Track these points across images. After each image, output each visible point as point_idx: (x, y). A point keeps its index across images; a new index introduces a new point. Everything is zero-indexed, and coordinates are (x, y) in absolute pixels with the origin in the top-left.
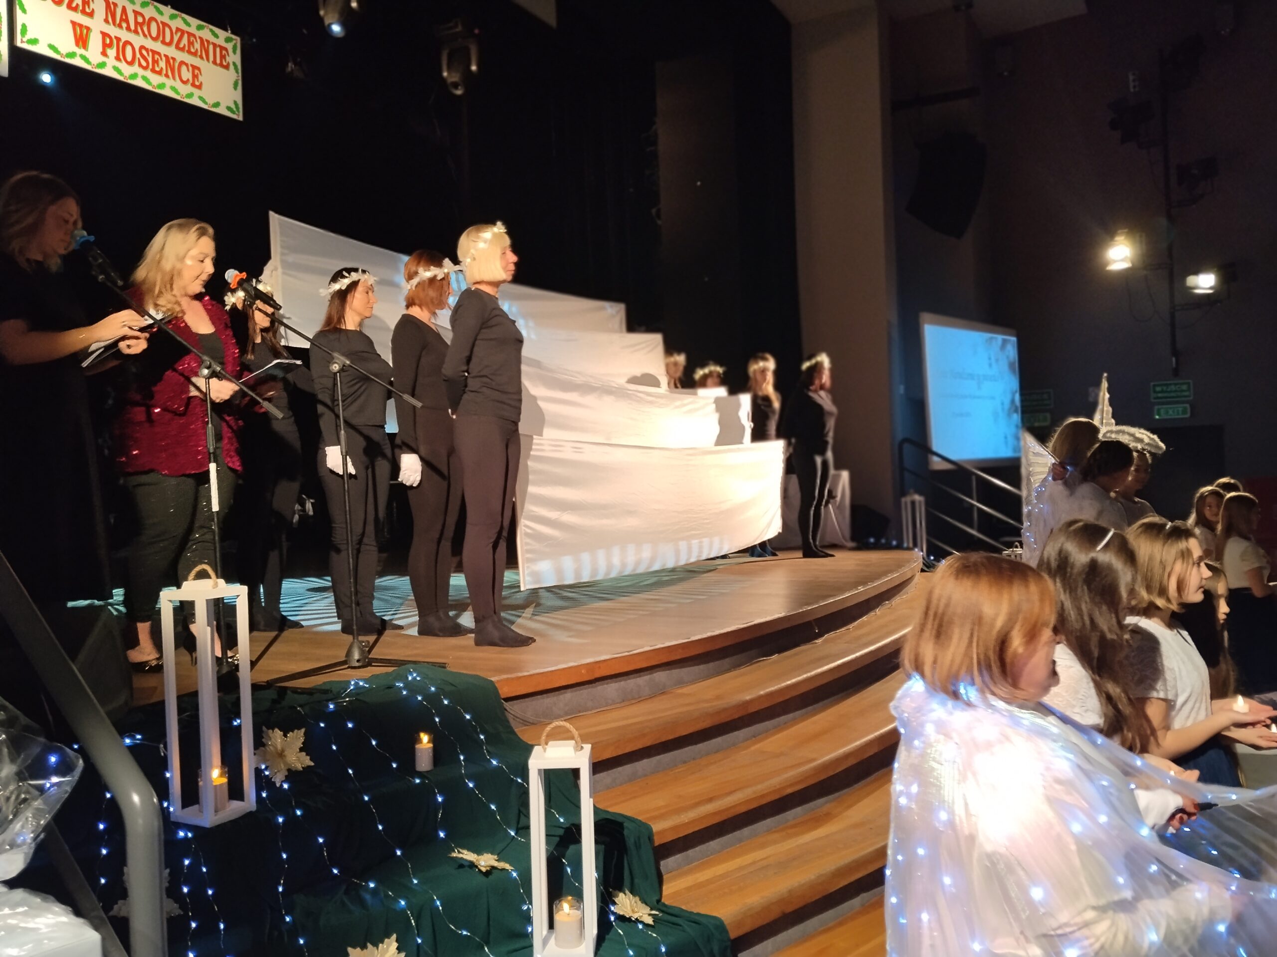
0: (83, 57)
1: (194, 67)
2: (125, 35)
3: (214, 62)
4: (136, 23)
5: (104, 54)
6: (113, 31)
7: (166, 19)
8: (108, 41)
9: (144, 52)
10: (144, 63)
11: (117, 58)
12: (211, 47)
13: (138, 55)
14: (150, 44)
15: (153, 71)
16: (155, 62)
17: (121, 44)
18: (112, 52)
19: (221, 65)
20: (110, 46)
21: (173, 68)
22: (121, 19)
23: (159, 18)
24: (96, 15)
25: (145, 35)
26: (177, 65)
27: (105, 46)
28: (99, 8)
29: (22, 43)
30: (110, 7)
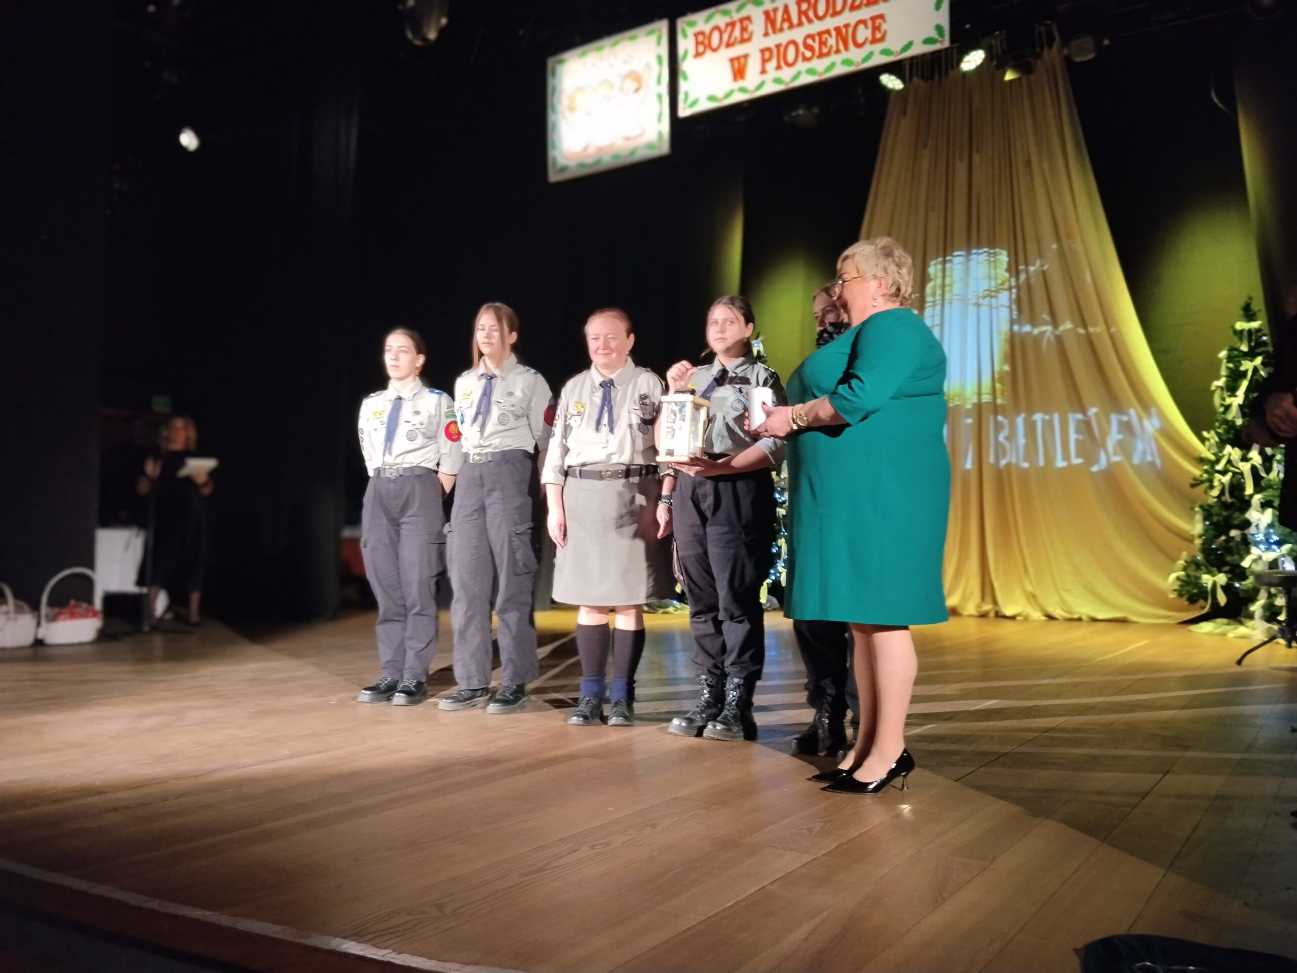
0: (743, 90)
1: (873, 19)
2: (786, 37)
4: (801, 13)
5: (763, 71)
8: (767, 55)
9: (810, 41)
10: (808, 54)
11: (779, 67)
13: (802, 49)
14: (817, 27)
15: (821, 55)
16: (822, 43)
17: (782, 49)
18: (771, 66)
20: (769, 59)
21: (844, 36)
22: (783, 20)
25: (810, 21)
26: (850, 30)
27: (764, 61)
28: (758, 25)
29: (683, 111)
30: (769, 17)
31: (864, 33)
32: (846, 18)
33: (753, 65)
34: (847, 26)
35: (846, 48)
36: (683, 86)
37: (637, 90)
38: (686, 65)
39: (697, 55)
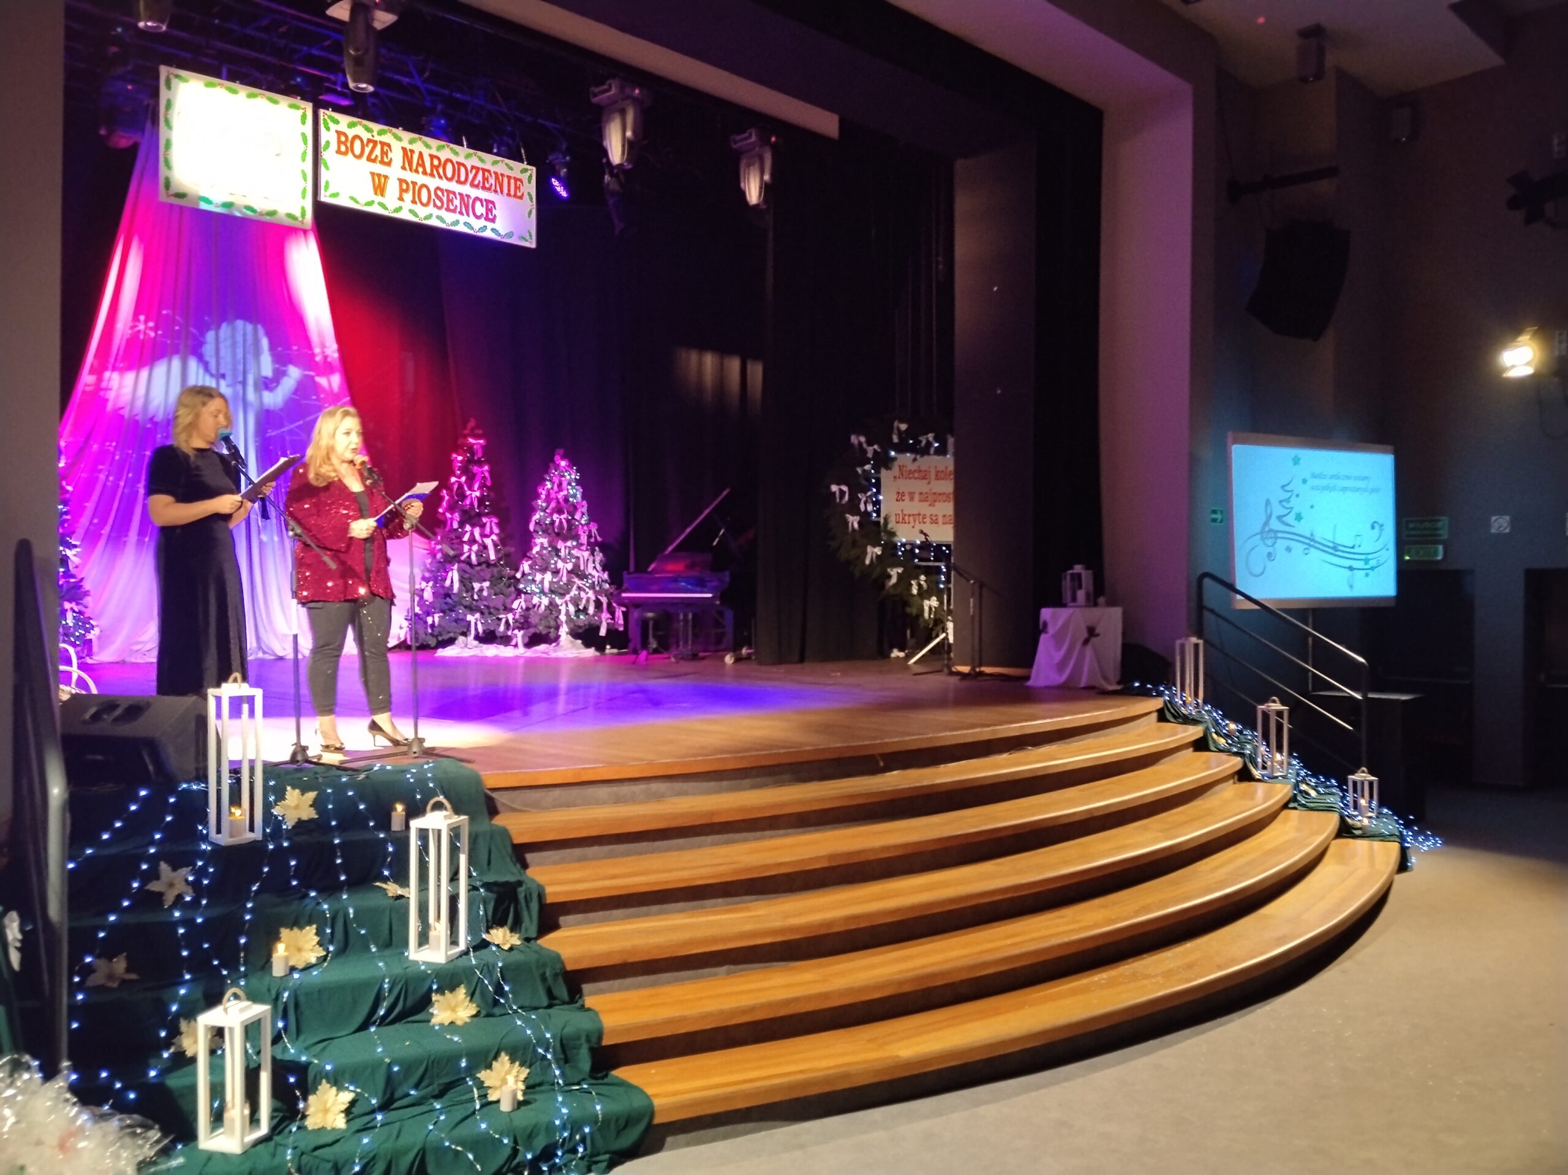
0: (382, 205)
1: (488, 201)
2: (420, 179)
3: (509, 195)
4: (432, 166)
5: (401, 199)
6: (410, 176)
7: (461, 160)
8: (404, 186)
9: (439, 193)
10: (439, 204)
11: (414, 202)
12: (506, 180)
13: (433, 197)
14: (445, 184)
15: (448, 209)
16: (450, 201)
17: (417, 188)
18: (408, 197)
19: (515, 196)
20: (407, 190)
21: (467, 204)
22: (418, 165)
23: (455, 159)
24: (393, 164)
25: (440, 177)
26: (471, 201)
27: (402, 191)
28: (396, 155)
29: (324, 198)
30: (407, 154)
31: (480, 209)
32: (466, 189)
33: (393, 188)
34: (468, 196)
35: (468, 215)
36: (324, 175)
38: (329, 155)
39: (339, 152)
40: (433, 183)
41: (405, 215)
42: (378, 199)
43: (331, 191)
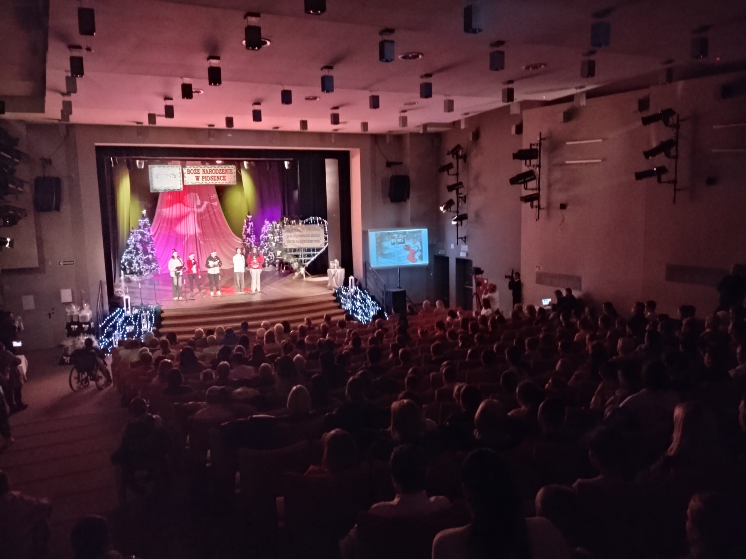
0: (199, 183)
1: (224, 176)
2: (207, 175)
3: (229, 173)
4: (210, 172)
5: (203, 180)
6: (204, 175)
7: (217, 168)
8: (203, 177)
9: (212, 177)
10: (212, 179)
11: (206, 180)
12: (228, 171)
13: (210, 178)
14: (213, 175)
15: (214, 180)
16: (214, 178)
17: (206, 177)
19: (231, 173)
21: (219, 178)
22: (206, 172)
23: (215, 169)
24: (200, 173)
25: (212, 173)
28: (201, 171)
29: (185, 184)
30: (204, 171)
31: (222, 178)
32: (218, 175)
33: (201, 178)
34: (219, 176)
35: (219, 180)
36: (185, 179)
37: (175, 178)
38: (186, 175)
39: (188, 174)
40: (210, 175)
41: (204, 183)
42: (198, 181)
43: (187, 182)
